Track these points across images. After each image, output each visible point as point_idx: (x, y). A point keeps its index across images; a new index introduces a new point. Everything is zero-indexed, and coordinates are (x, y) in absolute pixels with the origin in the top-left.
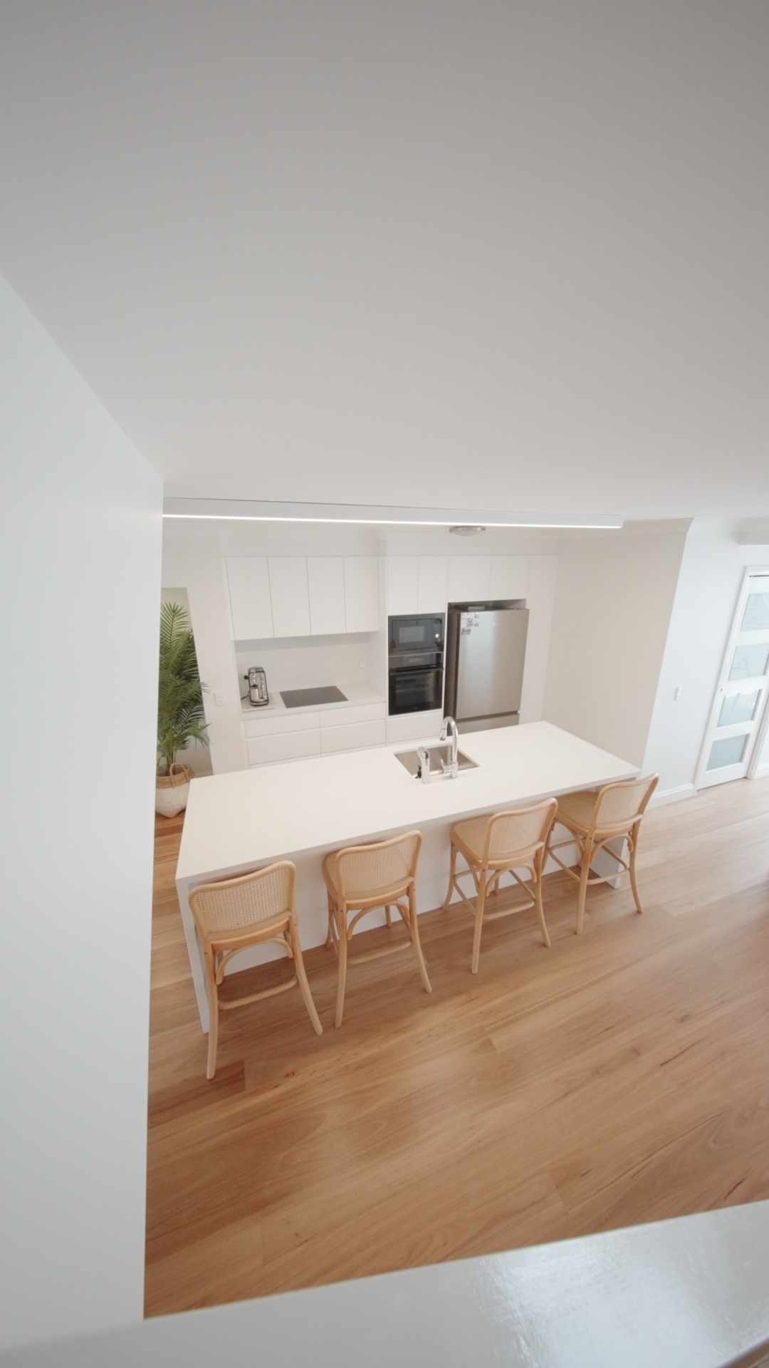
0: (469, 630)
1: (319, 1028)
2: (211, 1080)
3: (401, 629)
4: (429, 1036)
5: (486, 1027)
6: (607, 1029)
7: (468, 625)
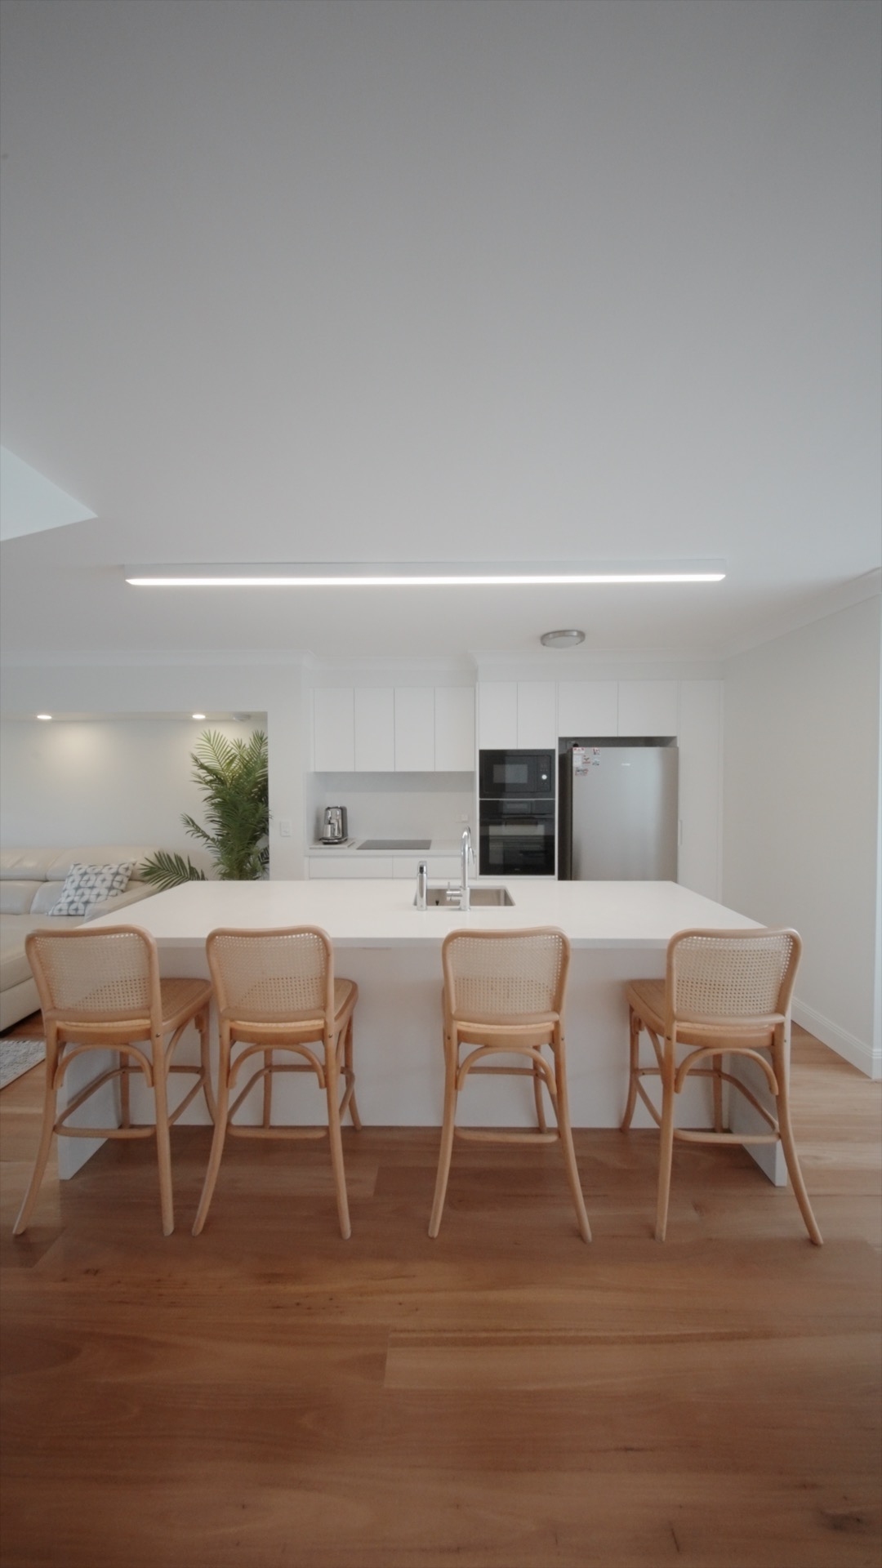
0: (586, 770)
1: (169, 1225)
2: (17, 1236)
3: (495, 766)
4: (298, 1304)
5: (395, 1331)
6: (627, 1449)
7: (584, 763)
